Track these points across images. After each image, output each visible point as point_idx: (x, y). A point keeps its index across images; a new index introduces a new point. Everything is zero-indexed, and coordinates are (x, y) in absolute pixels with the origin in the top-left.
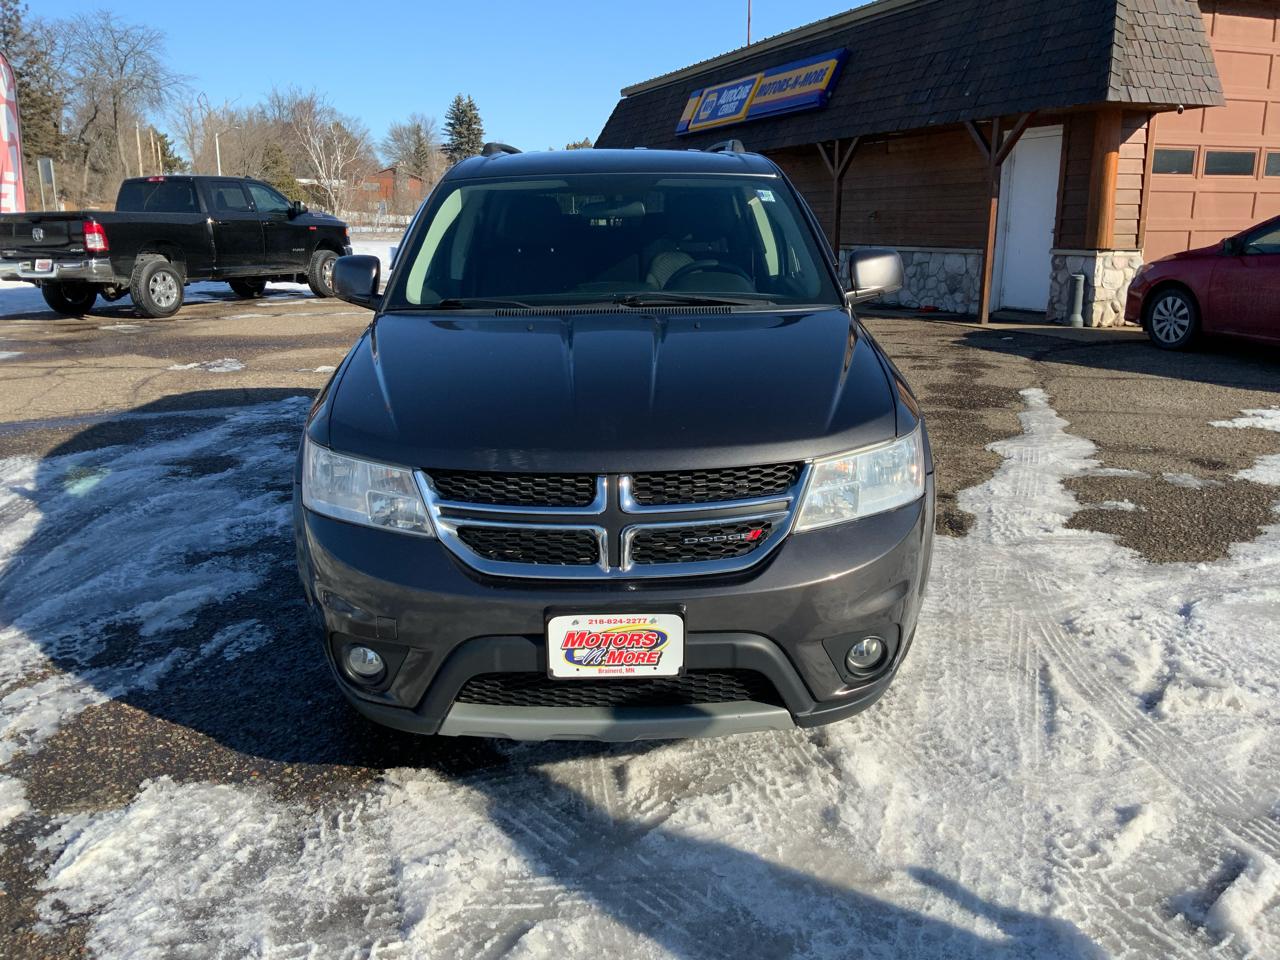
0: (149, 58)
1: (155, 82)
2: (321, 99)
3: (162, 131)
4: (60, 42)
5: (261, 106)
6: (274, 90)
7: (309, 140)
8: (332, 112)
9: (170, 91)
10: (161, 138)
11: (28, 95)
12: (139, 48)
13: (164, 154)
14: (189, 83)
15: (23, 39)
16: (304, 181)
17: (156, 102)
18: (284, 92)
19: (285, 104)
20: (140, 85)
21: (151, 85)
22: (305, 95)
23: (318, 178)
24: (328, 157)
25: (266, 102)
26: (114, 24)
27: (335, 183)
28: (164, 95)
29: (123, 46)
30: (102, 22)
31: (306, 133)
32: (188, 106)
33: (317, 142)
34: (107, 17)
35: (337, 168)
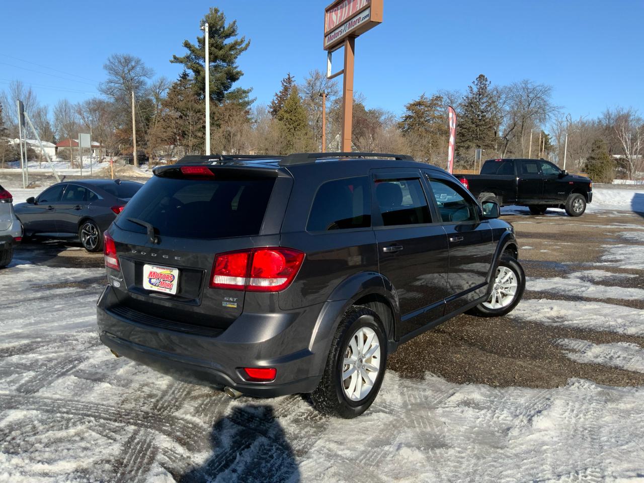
0: (543, 99)
1: (544, 110)
2: (634, 113)
3: (546, 133)
4: (503, 96)
5: (599, 119)
6: (608, 110)
7: (622, 135)
8: (639, 120)
9: (550, 114)
10: (545, 136)
11: (484, 121)
12: (538, 96)
13: (546, 144)
14: (560, 110)
15: (487, 96)
16: (618, 156)
17: (543, 120)
18: (613, 111)
19: (612, 116)
20: (536, 112)
21: (542, 112)
22: (625, 111)
23: (626, 154)
24: (632, 143)
25: (601, 116)
26: (529, 86)
27: (635, 157)
28: (547, 116)
29: (531, 95)
30: (523, 85)
31: (622, 131)
32: (560, 120)
33: (628, 136)
34: (526, 82)
35: (637, 150)
